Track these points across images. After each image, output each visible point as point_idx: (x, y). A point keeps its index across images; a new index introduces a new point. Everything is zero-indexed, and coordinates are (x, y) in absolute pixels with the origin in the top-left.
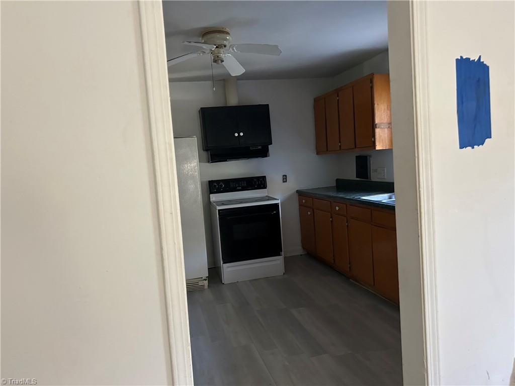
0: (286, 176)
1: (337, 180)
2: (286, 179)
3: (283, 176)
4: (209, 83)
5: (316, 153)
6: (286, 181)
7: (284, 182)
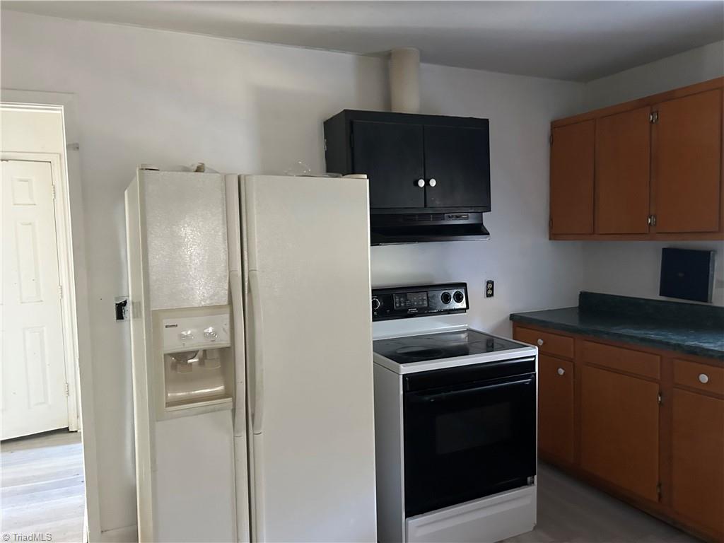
0: (492, 283)
1: (584, 296)
2: (492, 289)
3: (488, 283)
4: (347, 58)
5: (548, 236)
6: (492, 295)
7: (488, 296)
